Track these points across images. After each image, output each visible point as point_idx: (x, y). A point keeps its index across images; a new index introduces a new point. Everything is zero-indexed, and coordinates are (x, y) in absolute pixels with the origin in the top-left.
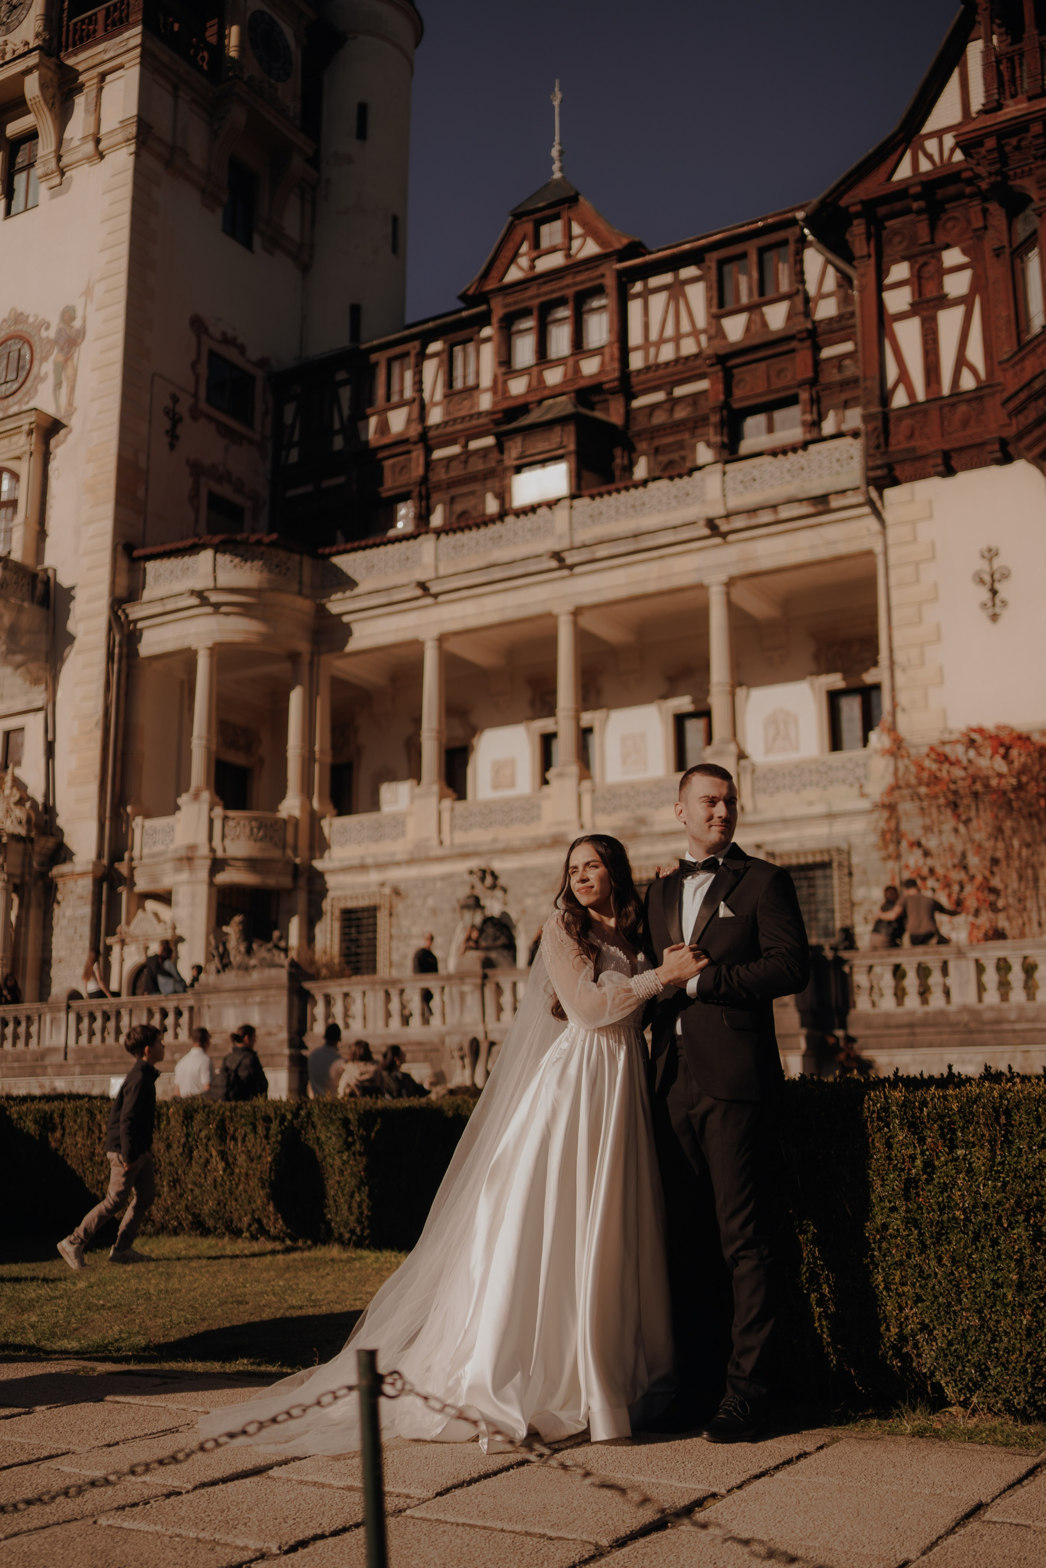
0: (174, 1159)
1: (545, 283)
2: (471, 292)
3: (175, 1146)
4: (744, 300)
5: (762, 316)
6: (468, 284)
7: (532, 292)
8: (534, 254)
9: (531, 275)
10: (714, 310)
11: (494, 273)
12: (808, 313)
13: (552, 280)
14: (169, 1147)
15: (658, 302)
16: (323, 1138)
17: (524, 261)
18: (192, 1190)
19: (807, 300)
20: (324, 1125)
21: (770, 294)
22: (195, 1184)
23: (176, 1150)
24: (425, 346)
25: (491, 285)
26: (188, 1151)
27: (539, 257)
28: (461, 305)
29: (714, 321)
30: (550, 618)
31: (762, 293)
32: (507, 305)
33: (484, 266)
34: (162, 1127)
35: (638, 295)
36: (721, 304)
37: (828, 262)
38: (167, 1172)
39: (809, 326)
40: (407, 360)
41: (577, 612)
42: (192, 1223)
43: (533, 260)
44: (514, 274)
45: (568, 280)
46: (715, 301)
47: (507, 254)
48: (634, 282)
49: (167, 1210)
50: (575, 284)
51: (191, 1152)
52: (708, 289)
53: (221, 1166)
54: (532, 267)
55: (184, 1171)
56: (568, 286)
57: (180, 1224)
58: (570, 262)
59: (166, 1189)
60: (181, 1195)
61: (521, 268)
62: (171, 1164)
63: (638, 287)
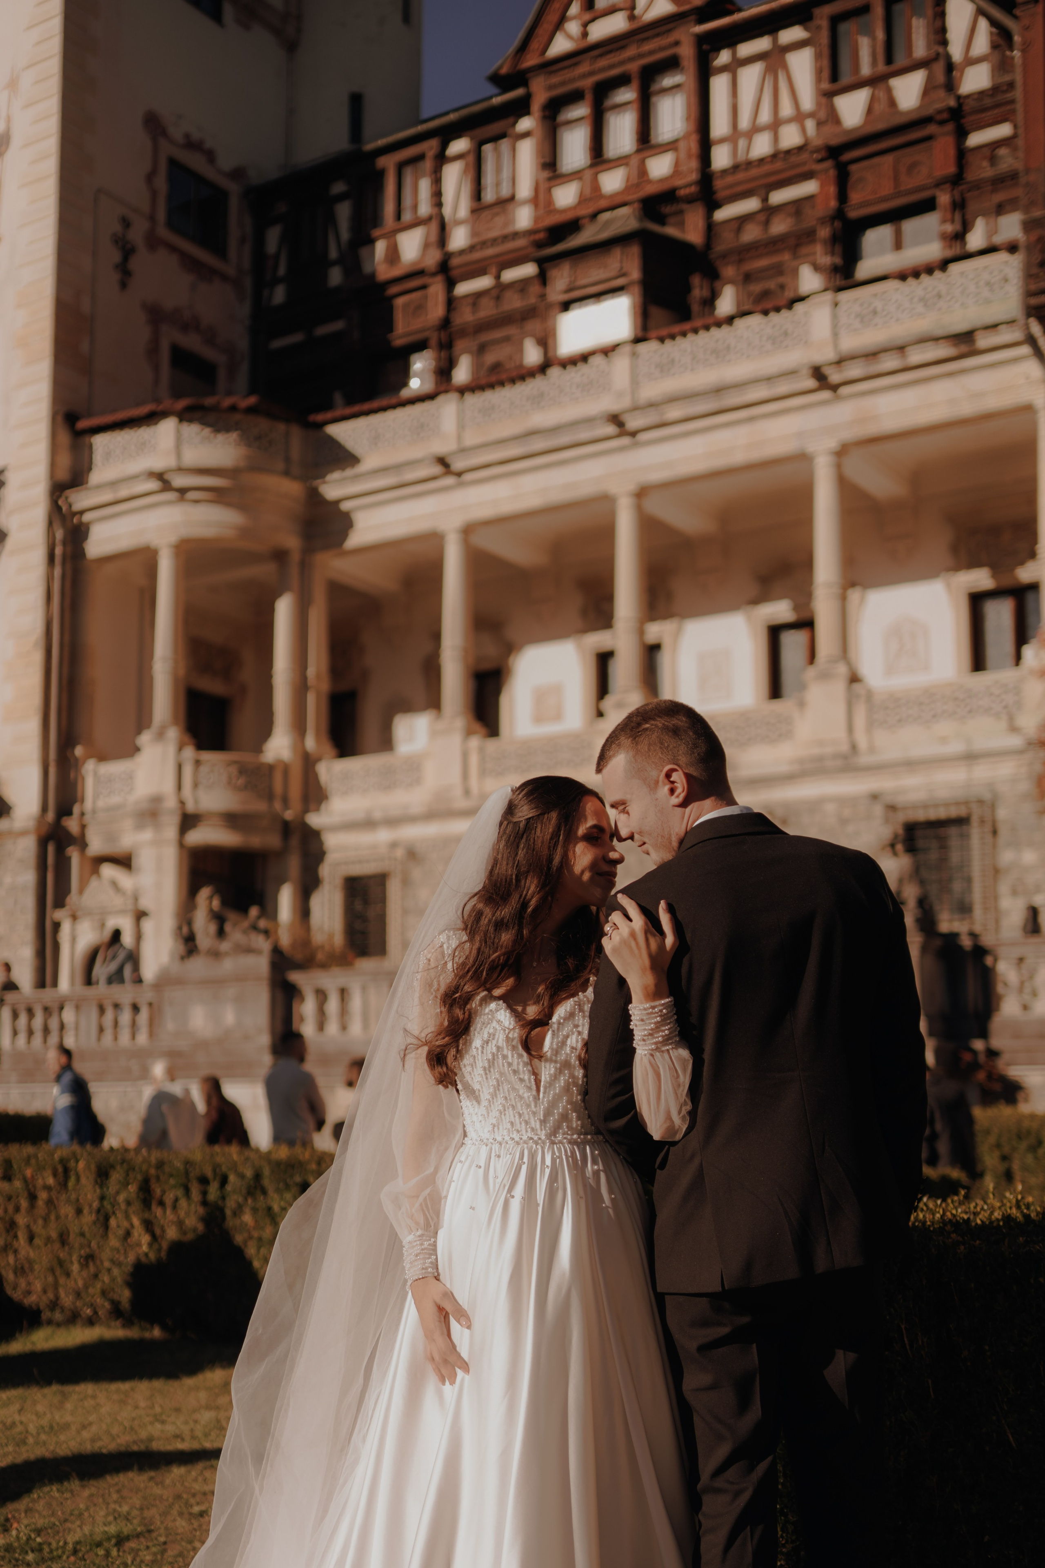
0: (86, 1229)
1: (601, 55)
2: (504, 71)
3: (86, 1211)
4: (866, 70)
5: (889, 91)
6: (502, 63)
7: (584, 68)
8: (587, 16)
9: (583, 45)
10: (826, 85)
11: (535, 45)
12: (950, 86)
13: (610, 52)
14: (79, 1211)
15: (750, 76)
16: (276, 1208)
17: (573, 27)
18: (109, 1270)
19: (950, 67)
20: (278, 1190)
21: (901, 61)
22: (112, 1261)
23: (88, 1218)
24: (445, 145)
25: (530, 61)
26: (103, 1219)
27: (593, 20)
28: (492, 89)
29: (824, 100)
30: (606, 501)
31: (889, 59)
32: (550, 88)
33: (521, 35)
34: (71, 1183)
35: (724, 69)
36: (835, 76)
37: (980, 12)
38: (77, 1245)
39: (952, 103)
40: (421, 165)
41: (641, 493)
42: (110, 1313)
43: (585, 25)
44: (560, 45)
45: (631, 51)
46: (826, 74)
47: (551, 17)
48: (718, 50)
49: (78, 1295)
50: (641, 56)
51: (107, 1219)
52: (818, 56)
53: (145, 1239)
54: (585, 34)
55: (98, 1243)
56: (631, 59)
57: (96, 1313)
58: (635, 25)
59: (75, 1267)
60: (96, 1276)
61: (569, 37)
62: (82, 1235)
63: (724, 57)
